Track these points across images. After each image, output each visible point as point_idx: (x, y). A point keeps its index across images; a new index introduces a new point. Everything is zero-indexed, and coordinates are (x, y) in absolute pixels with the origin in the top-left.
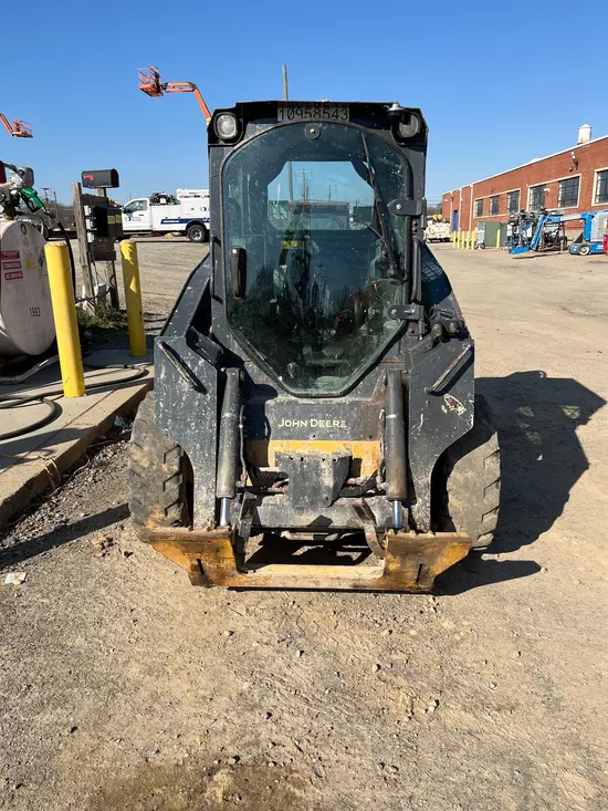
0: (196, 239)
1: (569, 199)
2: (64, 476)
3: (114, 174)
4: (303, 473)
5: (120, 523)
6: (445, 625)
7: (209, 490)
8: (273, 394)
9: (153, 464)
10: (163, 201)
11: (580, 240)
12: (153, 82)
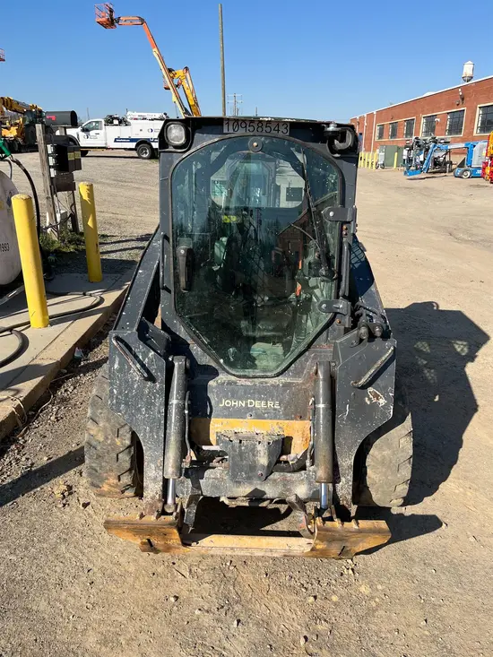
0: (144, 156)
1: (455, 128)
2: (30, 413)
3: (73, 115)
4: (241, 454)
5: (79, 468)
6: (363, 589)
7: (157, 467)
8: (214, 373)
9: (107, 438)
10: (116, 122)
11: (461, 165)
12: (107, 16)
